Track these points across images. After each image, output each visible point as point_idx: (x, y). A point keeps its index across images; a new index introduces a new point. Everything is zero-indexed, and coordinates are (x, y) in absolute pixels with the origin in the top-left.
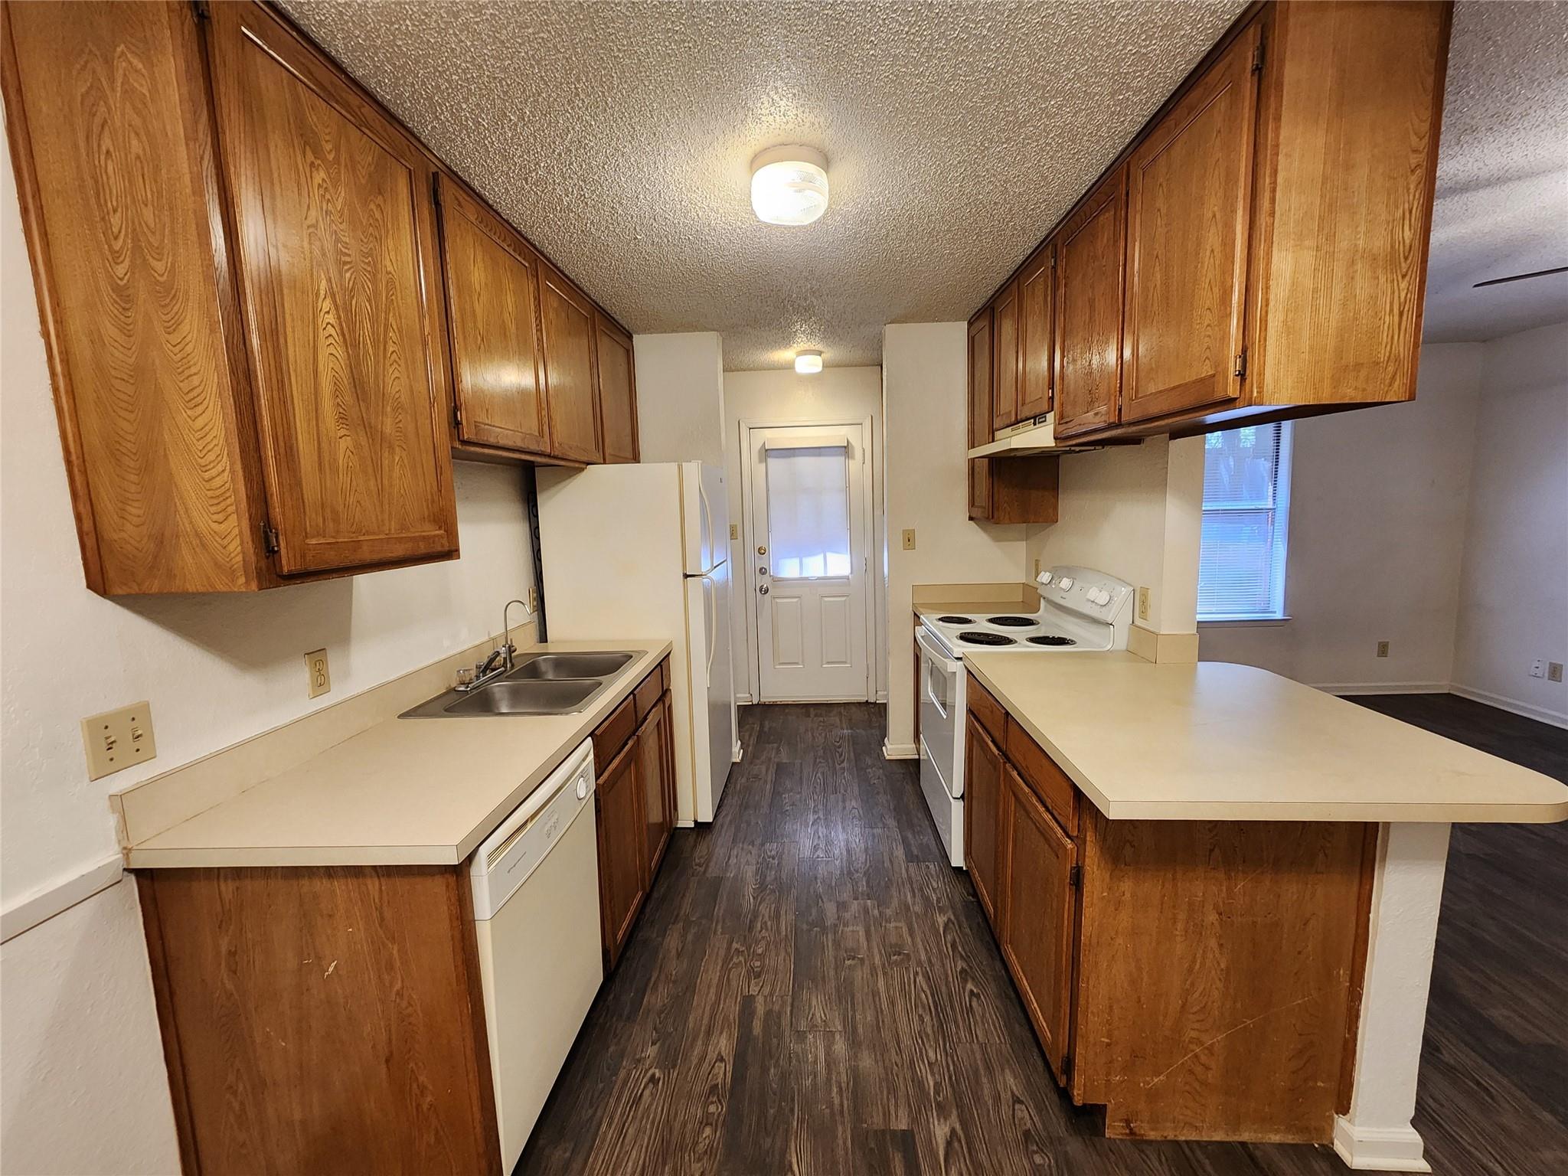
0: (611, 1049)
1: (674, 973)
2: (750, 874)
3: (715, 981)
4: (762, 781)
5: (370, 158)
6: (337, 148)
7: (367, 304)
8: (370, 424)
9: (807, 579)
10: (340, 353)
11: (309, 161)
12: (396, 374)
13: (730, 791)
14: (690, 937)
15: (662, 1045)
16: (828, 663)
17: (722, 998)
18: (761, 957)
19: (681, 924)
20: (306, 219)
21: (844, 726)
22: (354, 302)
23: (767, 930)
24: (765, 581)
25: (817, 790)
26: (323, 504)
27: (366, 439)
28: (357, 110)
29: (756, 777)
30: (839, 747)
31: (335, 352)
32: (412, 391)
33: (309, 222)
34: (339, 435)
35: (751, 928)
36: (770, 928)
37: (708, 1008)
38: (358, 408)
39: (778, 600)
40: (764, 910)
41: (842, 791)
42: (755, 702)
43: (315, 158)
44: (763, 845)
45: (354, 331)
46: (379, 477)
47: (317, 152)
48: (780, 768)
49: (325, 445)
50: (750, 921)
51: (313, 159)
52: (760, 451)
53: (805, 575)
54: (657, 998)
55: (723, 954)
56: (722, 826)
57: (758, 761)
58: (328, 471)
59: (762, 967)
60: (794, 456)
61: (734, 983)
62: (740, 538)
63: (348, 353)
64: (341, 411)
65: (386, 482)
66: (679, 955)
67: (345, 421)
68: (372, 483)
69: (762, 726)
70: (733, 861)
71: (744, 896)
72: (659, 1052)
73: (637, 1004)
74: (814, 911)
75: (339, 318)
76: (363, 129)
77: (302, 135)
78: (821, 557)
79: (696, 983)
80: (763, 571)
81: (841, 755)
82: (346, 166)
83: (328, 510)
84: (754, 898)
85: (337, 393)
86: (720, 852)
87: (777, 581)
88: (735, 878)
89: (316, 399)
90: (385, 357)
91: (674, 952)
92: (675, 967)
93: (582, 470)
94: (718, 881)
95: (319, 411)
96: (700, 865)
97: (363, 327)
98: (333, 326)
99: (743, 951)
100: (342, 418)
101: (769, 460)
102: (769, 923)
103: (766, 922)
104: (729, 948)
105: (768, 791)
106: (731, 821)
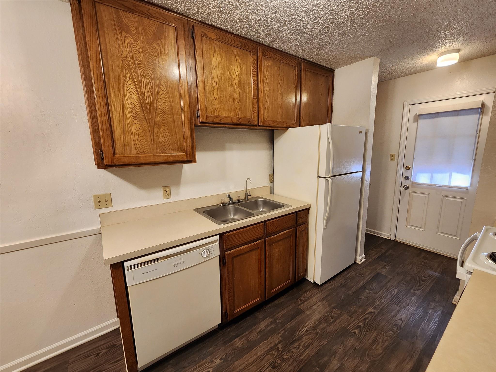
0: (211, 349)
1: (252, 337)
2: (315, 318)
3: (259, 354)
4: (362, 278)
5: (154, 28)
6: (138, 28)
7: (150, 79)
8: (149, 119)
9: (435, 185)
10: (135, 97)
11: (123, 36)
12: (163, 101)
13: (343, 275)
14: (269, 328)
15: (222, 363)
16: (442, 233)
17: (254, 364)
18: (283, 360)
19: (272, 320)
20: (121, 56)
21: (438, 271)
22: (143, 80)
23: (297, 350)
24: (408, 183)
25: (387, 297)
26: (124, 145)
27: (146, 124)
28: (147, 13)
29: (361, 275)
30: (423, 281)
31: (133, 97)
32: (172, 106)
33: (123, 56)
34: (133, 123)
35: (293, 343)
36: (299, 349)
37: (246, 363)
38: (143, 114)
39: (414, 194)
40: (305, 339)
41: (402, 306)
42: (393, 238)
43: (127, 34)
44: (334, 308)
45: (143, 89)
46: (152, 136)
47: (128, 31)
48: (378, 275)
49: (126, 126)
50: (295, 340)
51: (126, 35)
52: (415, 116)
53: (434, 183)
54: (238, 343)
55: (272, 346)
56: (326, 288)
57: (369, 267)
58: (127, 134)
59: (280, 365)
60: (437, 117)
61: (264, 362)
62: (396, 161)
63: (139, 97)
64: (135, 115)
65: (156, 137)
66: (260, 332)
67: (136, 119)
68: (149, 138)
69: (387, 251)
70: (315, 307)
71: (304, 326)
72: (219, 365)
73: (231, 340)
74: (326, 359)
75: (135, 86)
76: (150, 18)
77: (121, 28)
78: (448, 174)
79: (254, 348)
80: (407, 178)
81: (420, 286)
82: (142, 33)
83: (127, 147)
84: (307, 330)
85: (133, 109)
86: (314, 299)
87: (414, 184)
88: (308, 316)
89: (123, 113)
90: (158, 96)
91: (258, 330)
92: (254, 336)
93: (287, 130)
94: (302, 312)
95: (124, 116)
96: (301, 300)
97: (147, 87)
98: (132, 89)
99: (280, 351)
100: (135, 118)
101: (419, 121)
102: (301, 347)
103: (300, 346)
104: (277, 345)
105: (360, 284)
106: (331, 289)
